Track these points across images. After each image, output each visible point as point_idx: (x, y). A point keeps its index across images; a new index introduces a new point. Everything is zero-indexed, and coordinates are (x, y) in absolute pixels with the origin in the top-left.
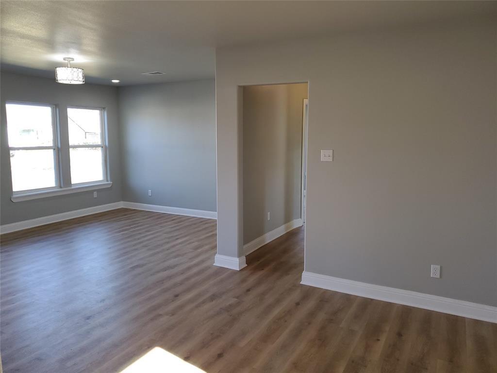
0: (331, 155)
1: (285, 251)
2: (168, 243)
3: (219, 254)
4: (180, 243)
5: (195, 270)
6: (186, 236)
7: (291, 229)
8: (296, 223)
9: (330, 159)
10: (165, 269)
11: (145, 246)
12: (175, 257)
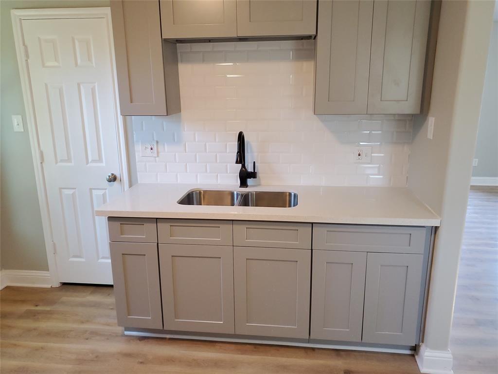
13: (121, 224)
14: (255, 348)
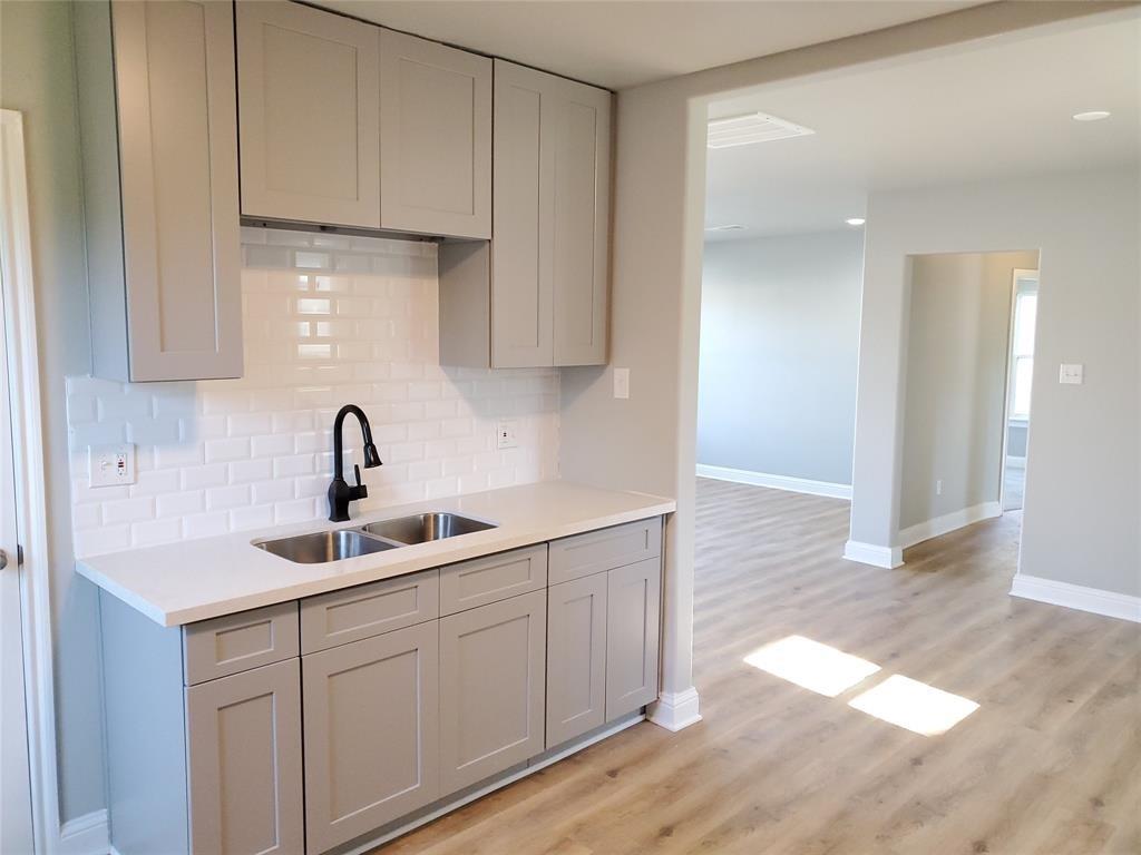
0: (1080, 372)
1: (972, 551)
2: (746, 522)
3: (853, 540)
4: (768, 525)
5: (814, 561)
6: (774, 515)
7: (980, 519)
8: (990, 510)
9: (1078, 381)
10: (761, 556)
11: (709, 524)
12: (771, 541)
13: (218, 634)
14: (464, 814)
